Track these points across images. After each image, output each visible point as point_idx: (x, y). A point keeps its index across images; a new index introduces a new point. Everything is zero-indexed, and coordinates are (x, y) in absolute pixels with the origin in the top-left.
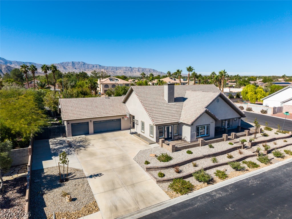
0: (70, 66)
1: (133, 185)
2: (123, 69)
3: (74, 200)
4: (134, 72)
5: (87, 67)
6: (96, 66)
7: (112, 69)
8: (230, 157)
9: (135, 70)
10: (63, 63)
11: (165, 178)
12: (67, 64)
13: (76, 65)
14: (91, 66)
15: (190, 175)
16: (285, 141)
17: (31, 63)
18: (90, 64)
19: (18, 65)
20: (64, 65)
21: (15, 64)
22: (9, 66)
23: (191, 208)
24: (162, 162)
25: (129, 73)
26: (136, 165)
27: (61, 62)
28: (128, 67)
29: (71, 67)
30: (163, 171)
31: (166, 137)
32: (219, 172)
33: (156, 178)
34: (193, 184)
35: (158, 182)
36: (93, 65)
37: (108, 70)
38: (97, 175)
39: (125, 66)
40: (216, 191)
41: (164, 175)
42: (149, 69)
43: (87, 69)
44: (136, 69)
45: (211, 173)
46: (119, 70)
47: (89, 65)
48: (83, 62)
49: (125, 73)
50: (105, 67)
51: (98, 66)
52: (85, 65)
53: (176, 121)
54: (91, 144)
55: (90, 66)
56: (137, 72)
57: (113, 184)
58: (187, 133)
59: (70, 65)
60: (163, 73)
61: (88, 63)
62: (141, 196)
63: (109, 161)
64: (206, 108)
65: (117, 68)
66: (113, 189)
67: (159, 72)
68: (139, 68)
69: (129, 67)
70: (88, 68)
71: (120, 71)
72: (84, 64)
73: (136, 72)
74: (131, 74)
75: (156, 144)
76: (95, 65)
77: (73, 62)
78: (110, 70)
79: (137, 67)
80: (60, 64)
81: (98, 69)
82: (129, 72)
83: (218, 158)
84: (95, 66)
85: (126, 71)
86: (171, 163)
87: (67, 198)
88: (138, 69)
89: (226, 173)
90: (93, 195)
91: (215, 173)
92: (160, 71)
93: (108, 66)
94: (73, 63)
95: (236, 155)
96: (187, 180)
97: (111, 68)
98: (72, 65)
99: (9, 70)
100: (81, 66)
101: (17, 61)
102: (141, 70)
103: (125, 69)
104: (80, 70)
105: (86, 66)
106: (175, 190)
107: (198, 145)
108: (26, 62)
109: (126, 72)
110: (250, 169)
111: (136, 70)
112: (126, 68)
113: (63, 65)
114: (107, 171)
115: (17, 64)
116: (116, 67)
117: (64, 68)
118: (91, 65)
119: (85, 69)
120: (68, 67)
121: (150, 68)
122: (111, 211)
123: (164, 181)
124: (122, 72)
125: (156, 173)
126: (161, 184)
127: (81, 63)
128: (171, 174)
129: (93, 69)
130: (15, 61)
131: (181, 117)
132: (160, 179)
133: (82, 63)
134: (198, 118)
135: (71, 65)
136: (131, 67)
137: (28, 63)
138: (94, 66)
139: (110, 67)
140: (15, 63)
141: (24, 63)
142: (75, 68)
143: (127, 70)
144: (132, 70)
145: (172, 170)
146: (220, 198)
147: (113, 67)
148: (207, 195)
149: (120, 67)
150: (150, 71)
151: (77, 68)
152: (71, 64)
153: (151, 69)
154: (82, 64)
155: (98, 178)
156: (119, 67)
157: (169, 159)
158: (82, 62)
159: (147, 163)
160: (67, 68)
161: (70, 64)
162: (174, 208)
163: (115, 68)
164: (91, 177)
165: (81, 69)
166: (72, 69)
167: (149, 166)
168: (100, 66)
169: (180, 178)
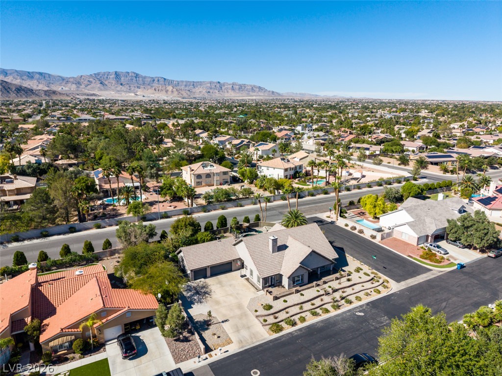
0: (111, 80)
1: (249, 328)
2: (205, 86)
3: (219, 337)
4: (226, 91)
5: (141, 82)
6: (158, 81)
7: (186, 86)
8: (313, 304)
9: (226, 87)
10: (98, 74)
11: (267, 323)
12: (106, 76)
13: (122, 78)
14: (149, 80)
15: (282, 321)
16: (363, 286)
17: (43, 73)
18: (146, 75)
19: (19, 78)
20: (101, 77)
21: (13, 75)
22: (5, 82)
23: (279, 341)
24: (266, 311)
25: (215, 93)
26: (249, 312)
27: (96, 73)
28: (214, 83)
29: (114, 82)
30: (266, 318)
31: (270, 284)
32: (301, 317)
33: (262, 323)
34: (283, 326)
35: (263, 325)
36: (153, 78)
37: (179, 87)
38: (226, 321)
39: (210, 81)
40: (295, 331)
41: (267, 321)
42: (251, 86)
43: (142, 86)
44: (229, 86)
45: (296, 318)
46: (199, 87)
47: (145, 77)
48: (135, 73)
49: (209, 92)
50: (174, 82)
51: (162, 81)
52: (138, 79)
53: (278, 273)
54: (212, 291)
55: (146, 80)
56: (230, 91)
57: (237, 327)
58: (285, 282)
59: (111, 77)
60: (276, 94)
61: (144, 75)
62: (254, 334)
63: (231, 309)
64: (300, 263)
65: (194, 84)
66: (237, 330)
67: (269, 91)
68: (233, 84)
69: (216, 83)
70: (144, 84)
71: (201, 89)
72: (137, 76)
73: (228, 92)
74: (220, 96)
75: (262, 291)
76: (156, 77)
77: (116, 72)
78: (183, 87)
79: (230, 82)
80: (94, 75)
81: (161, 86)
82: (217, 92)
83: (304, 305)
84: (156, 79)
85: (211, 88)
86: (272, 311)
87: (216, 337)
88: (231, 86)
89: (306, 318)
90: (227, 334)
91: (298, 318)
92: (271, 90)
93: (179, 80)
94: (117, 75)
95: (317, 302)
96: (280, 324)
97: (184, 83)
98: (116, 78)
99: (6, 87)
100: (131, 79)
101: (17, 70)
102: (238, 87)
103: (209, 85)
104: (130, 86)
105: (140, 79)
106: (273, 331)
107: (293, 293)
108: (33, 72)
109: (211, 91)
110: (322, 314)
111: (228, 88)
112: (211, 83)
113: (99, 78)
114: (231, 317)
115: (17, 75)
116: (193, 82)
117: (101, 83)
118: (149, 77)
119: (139, 86)
120: (109, 81)
121: (253, 84)
122: (239, 343)
123: (266, 325)
124: (204, 91)
125: (262, 319)
126: (265, 327)
127: (130, 75)
128: (271, 320)
129: (153, 85)
130: (13, 70)
131: (282, 269)
132: (264, 323)
133: (133, 75)
134: (293, 273)
135: (113, 78)
136: (219, 82)
137: (37, 73)
138: (154, 80)
139: (182, 82)
140: (14, 73)
141: (29, 72)
142: (121, 84)
143: (213, 86)
144: (221, 88)
145: (272, 317)
146: (296, 336)
147: (187, 82)
148: (290, 333)
149: (201, 82)
150: (252, 89)
151: (124, 83)
152: (113, 76)
153: (255, 86)
154: (132, 77)
155: (227, 322)
156: (198, 82)
157: (270, 307)
158: (133, 72)
159: (256, 311)
160: (106, 83)
161: (111, 75)
162: (271, 341)
163: (192, 84)
164: (223, 322)
165: (132, 85)
166: (116, 85)
167: (258, 314)
168: (165, 79)
169: (276, 323)
